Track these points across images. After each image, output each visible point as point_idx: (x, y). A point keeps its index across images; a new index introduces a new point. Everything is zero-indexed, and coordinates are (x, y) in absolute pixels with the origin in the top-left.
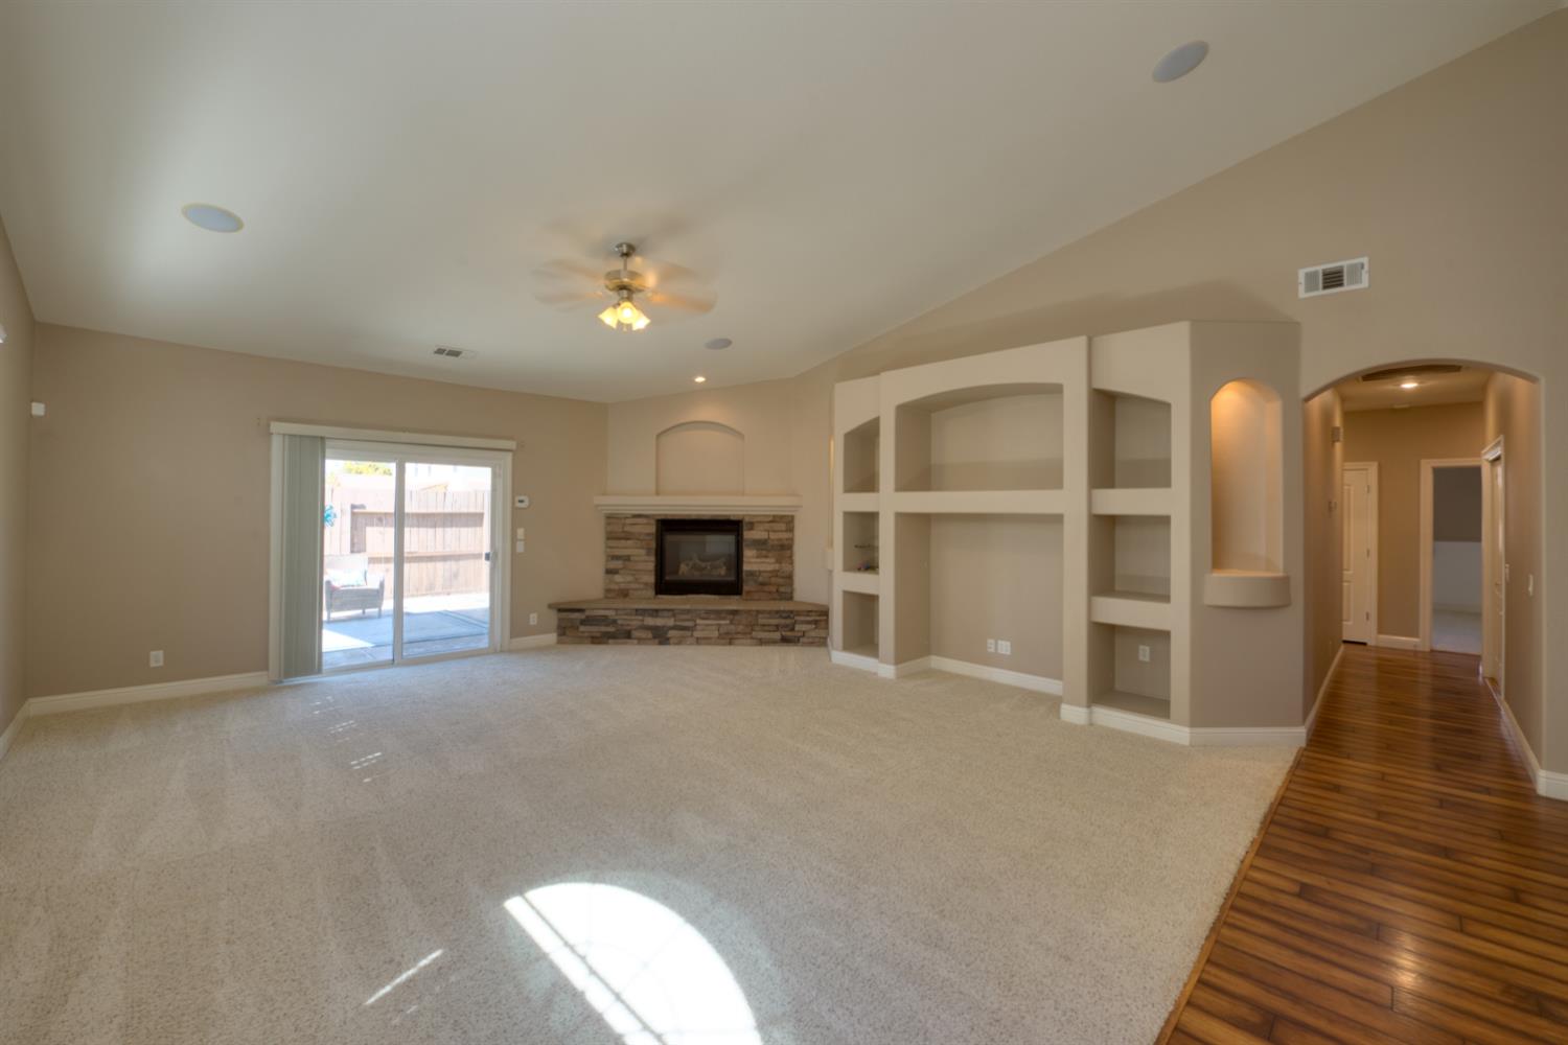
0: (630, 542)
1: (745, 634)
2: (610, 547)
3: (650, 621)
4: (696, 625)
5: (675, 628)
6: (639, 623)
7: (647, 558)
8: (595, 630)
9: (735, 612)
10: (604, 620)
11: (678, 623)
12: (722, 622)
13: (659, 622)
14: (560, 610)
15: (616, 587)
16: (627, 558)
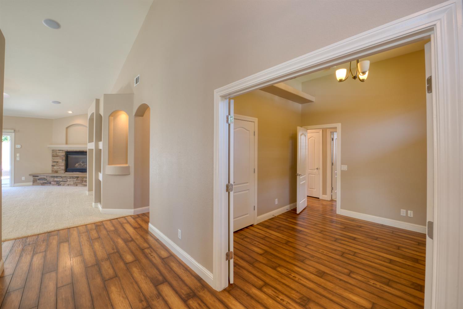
0: (58, 158)
1: (80, 183)
2: (53, 159)
3: (56, 179)
4: (67, 181)
5: (62, 181)
6: (53, 180)
7: (62, 162)
8: (42, 182)
9: (78, 177)
10: (44, 179)
11: (63, 180)
12: (75, 180)
13: (58, 180)
14: (33, 176)
15: (54, 170)
16: (57, 162)
